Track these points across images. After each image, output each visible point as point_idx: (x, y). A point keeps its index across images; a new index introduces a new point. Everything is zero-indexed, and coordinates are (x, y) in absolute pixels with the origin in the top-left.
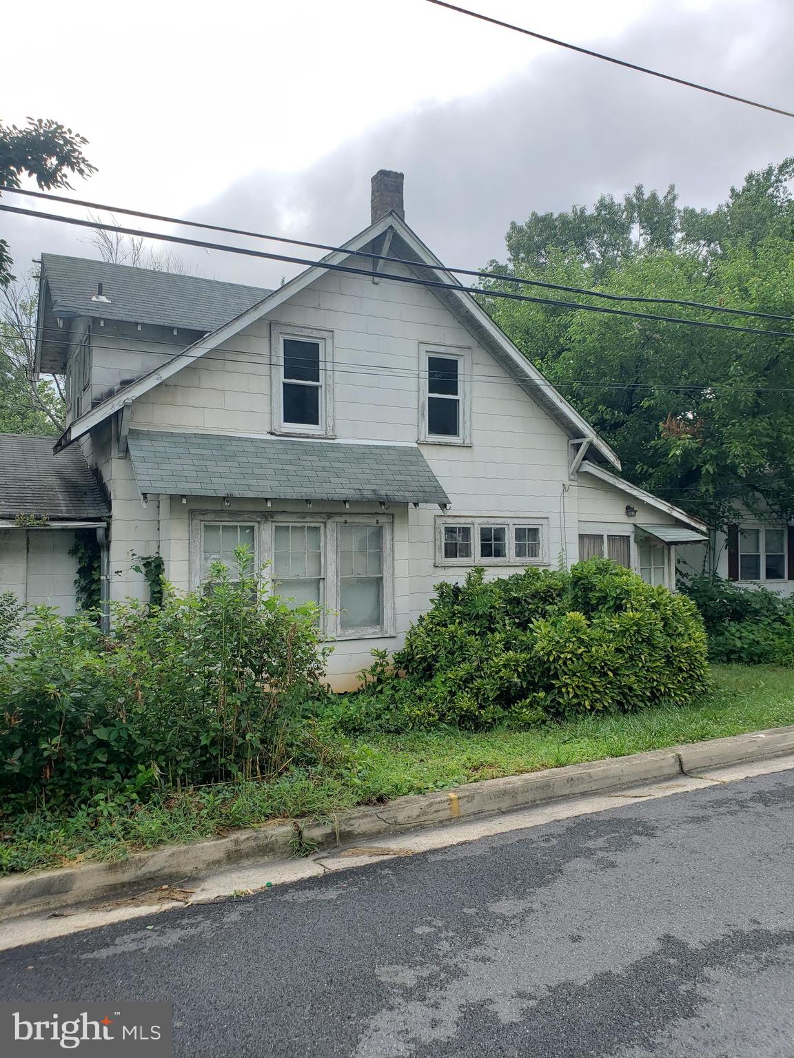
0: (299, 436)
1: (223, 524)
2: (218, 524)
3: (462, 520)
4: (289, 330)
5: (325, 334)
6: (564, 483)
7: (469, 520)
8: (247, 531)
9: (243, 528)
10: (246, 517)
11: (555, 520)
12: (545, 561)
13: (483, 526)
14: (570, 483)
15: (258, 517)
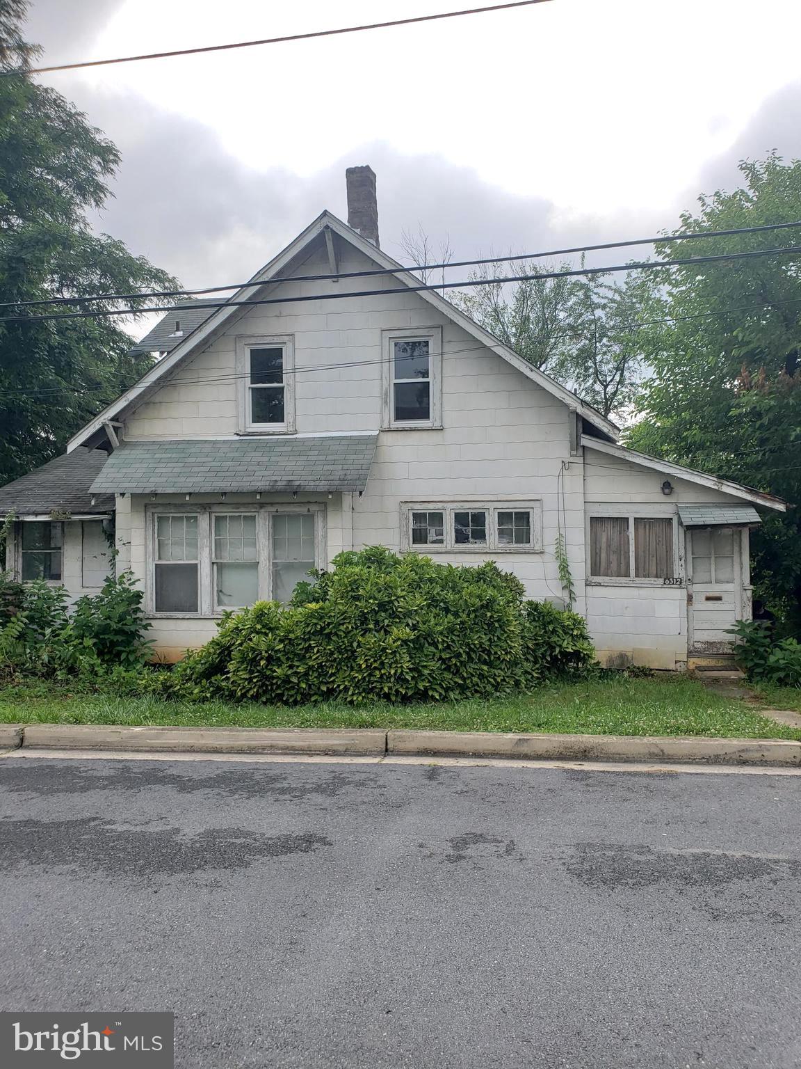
0: (261, 434)
1: (171, 515)
2: (168, 515)
3: (431, 506)
4: (253, 341)
5: (286, 339)
6: (564, 460)
7: (440, 505)
8: (192, 521)
9: (188, 518)
10: (188, 509)
11: (550, 502)
12: (536, 548)
13: (457, 511)
14: (572, 460)
15: (198, 508)
